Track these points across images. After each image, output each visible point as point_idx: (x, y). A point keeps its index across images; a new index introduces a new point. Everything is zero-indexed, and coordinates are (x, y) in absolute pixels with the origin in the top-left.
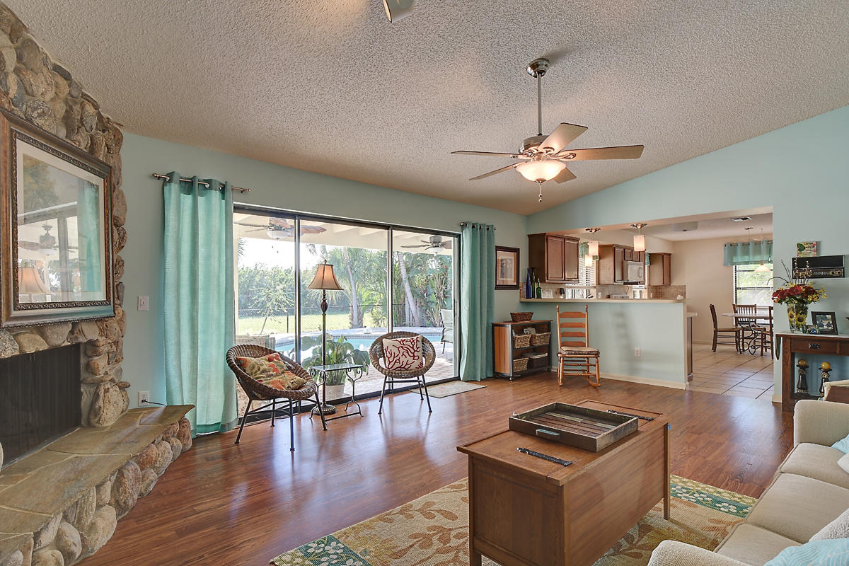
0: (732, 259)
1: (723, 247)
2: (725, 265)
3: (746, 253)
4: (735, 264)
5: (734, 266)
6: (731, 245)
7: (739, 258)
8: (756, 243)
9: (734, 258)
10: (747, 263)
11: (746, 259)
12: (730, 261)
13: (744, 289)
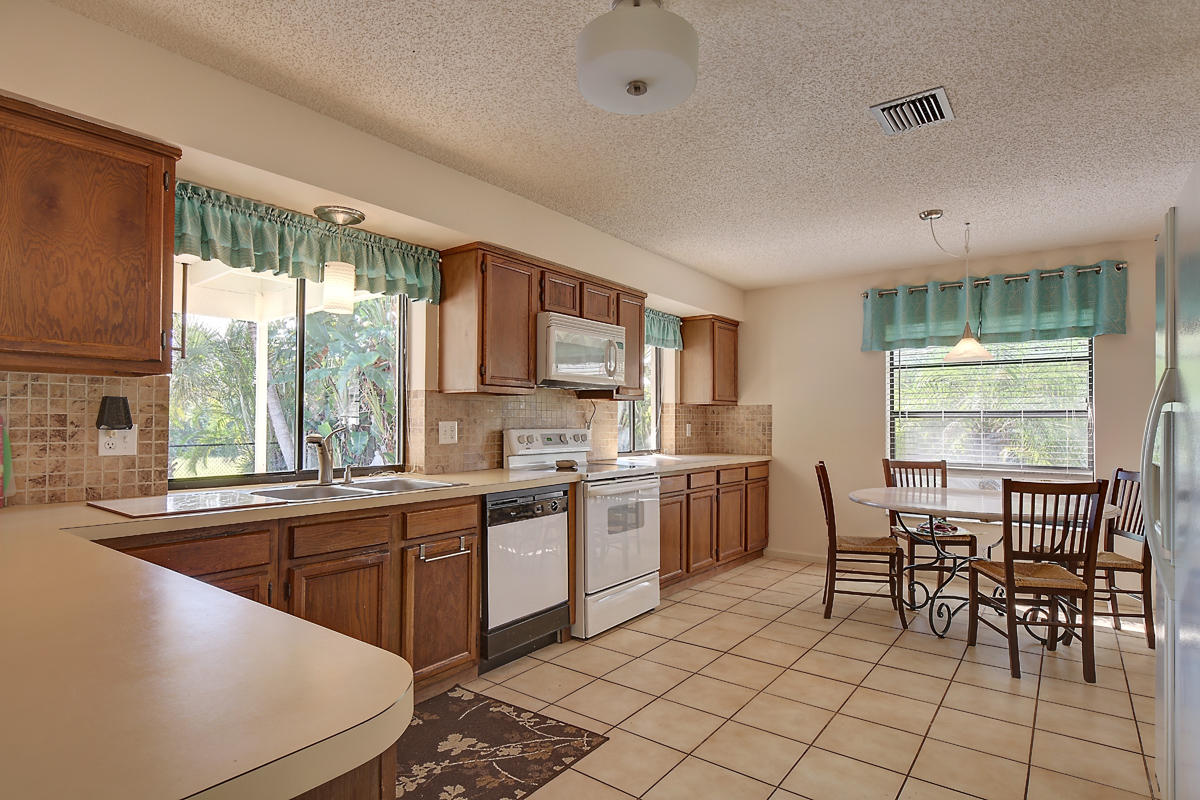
0: (883, 334)
1: (861, 300)
2: (866, 349)
3: (918, 314)
4: (888, 345)
5: (888, 353)
6: (881, 295)
7: (901, 329)
8: (944, 287)
9: (888, 332)
10: (920, 343)
11: (919, 330)
12: (880, 340)
13: (913, 414)
